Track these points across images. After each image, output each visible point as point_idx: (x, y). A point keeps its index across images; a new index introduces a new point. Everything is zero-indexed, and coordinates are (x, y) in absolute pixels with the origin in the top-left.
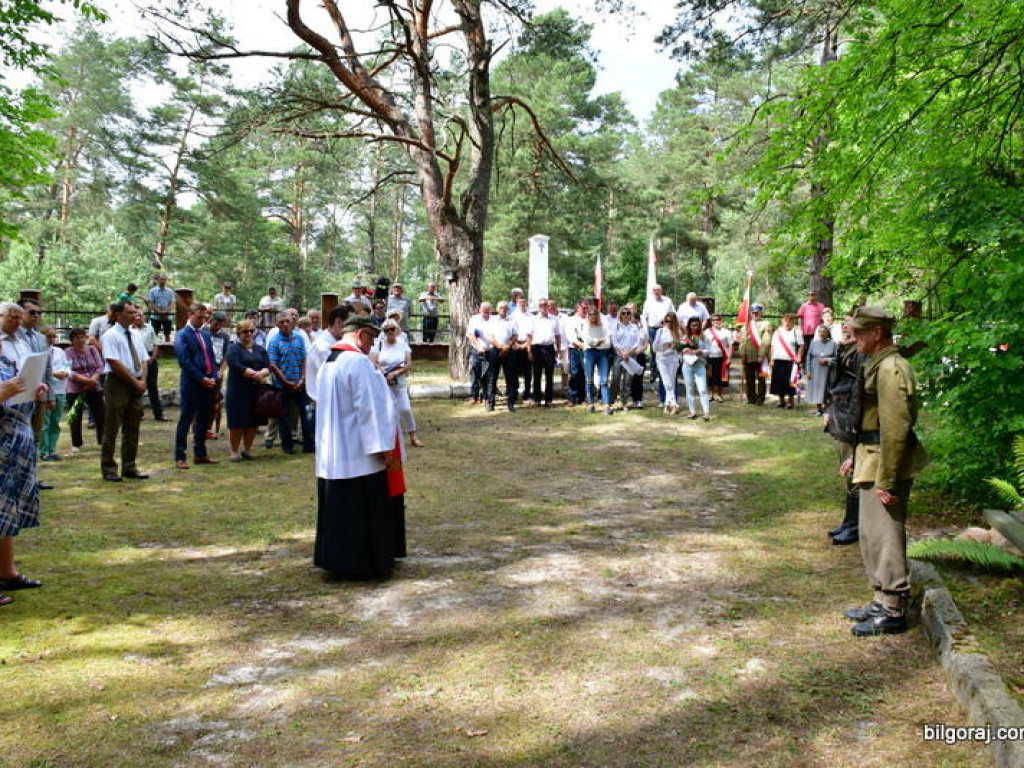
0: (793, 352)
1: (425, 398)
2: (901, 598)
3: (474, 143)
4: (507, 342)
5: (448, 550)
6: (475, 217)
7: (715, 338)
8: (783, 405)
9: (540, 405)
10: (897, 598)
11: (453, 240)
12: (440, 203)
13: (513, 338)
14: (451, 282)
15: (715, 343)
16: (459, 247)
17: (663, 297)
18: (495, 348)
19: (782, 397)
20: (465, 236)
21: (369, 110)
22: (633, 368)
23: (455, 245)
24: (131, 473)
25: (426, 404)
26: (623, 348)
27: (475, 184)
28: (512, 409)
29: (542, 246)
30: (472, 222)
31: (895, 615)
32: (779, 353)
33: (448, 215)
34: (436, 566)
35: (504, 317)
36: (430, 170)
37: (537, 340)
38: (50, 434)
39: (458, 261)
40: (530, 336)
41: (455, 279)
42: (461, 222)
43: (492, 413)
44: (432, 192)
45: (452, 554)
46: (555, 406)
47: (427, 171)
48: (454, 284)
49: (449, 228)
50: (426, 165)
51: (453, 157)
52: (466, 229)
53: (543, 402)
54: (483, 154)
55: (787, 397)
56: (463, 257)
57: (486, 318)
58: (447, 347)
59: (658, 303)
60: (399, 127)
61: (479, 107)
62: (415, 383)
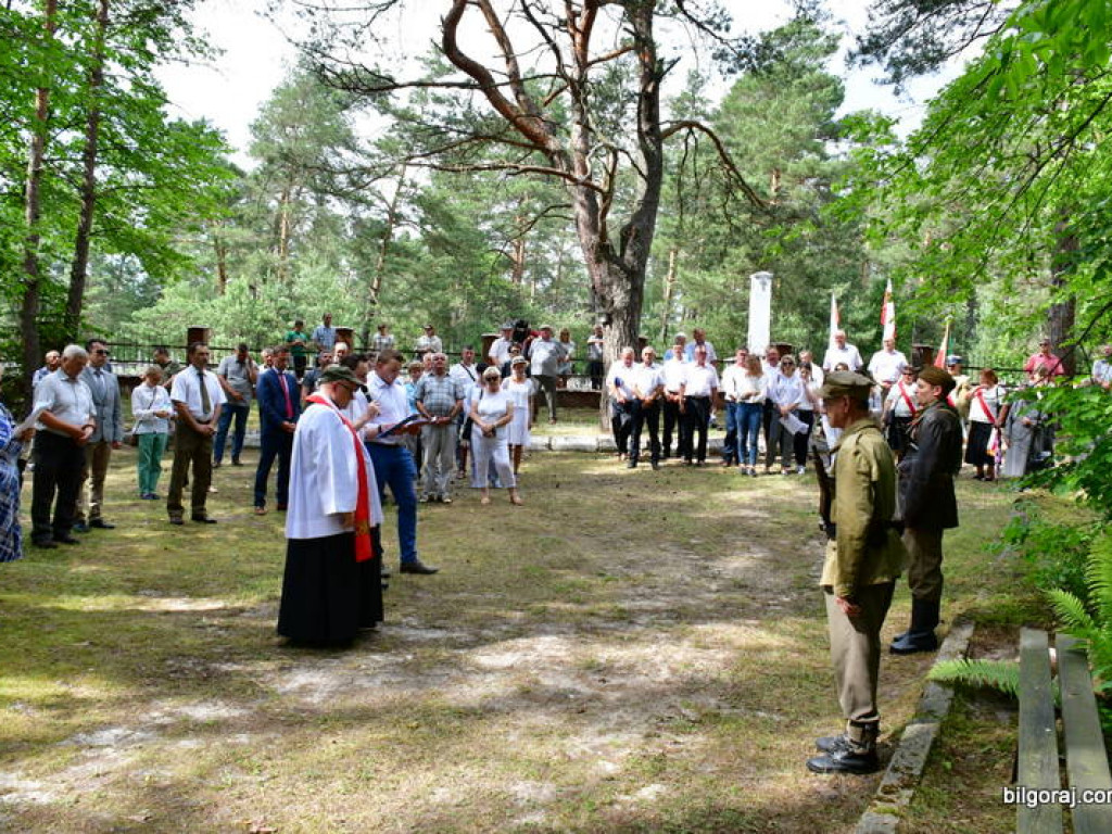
0: (993, 413)
1: (568, 450)
2: (864, 732)
3: (640, 173)
4: (651, 393)
5: (437, 623)
6: (634, 254)
7: (904, 394)
8: (980, 476)
9: (690, 464)
10: (859, 730)
11: (608, 280)
12: (595, 238)
13: (659, 388)
14: (605, 324)
15: (903, 401)
16: (615, 287)
17: (847, 345)
18: (638, 399)
19: (980, 467)
20: (622, 275)
21: (526, 141)
22: (795, 425)
23: (610, 285)
24: (199, 517)
25: (566, 457)
26: (784, 403)
27: (637, 217)
28: (656, 467)
29: (764, 284)
30: (631, 259)
31: (858, 751)
32: (977, 414)
33: (602, 252)
34: (411, 639)
35: (649, 364)
36: (586, 203)
37: (690, 391)
38: (151, 473)
39: (613, 302)
40: (683, 386)
41: (609, 322)
42: (619, 261)
43: (634, 470)
44: (587, 227)
45: (440, 628)
46: (708, 465)
47: (582, 204)
48: (608, 327)
49: (604, 266)
50: (582, 198)
51: (606, 189)
52: (623, 267)
53: (695, 461)
54: (649, 184)
55: (986, 467)
56: (619, 297)
57: (629, 365)
58: (600, 395)
59: (840, 351)
60: (556, 158)
61: (647, 133)
62: (560, 433)
